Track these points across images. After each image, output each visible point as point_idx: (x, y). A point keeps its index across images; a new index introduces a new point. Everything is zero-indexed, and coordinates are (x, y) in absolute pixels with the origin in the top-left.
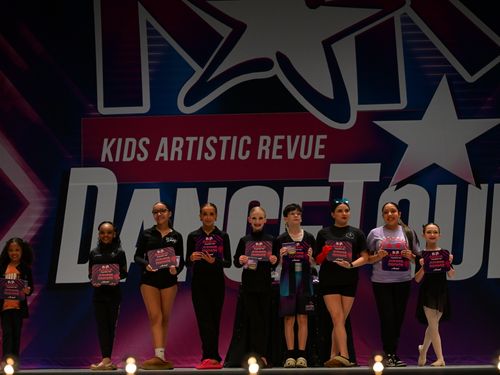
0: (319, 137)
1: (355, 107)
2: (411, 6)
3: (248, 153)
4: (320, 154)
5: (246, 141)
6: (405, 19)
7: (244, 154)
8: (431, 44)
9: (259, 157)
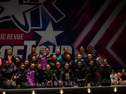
0: (22, 35)
1: (30, 28)
2: (43, 5)
3: (5, 38)
4: (22, 38)
5: (4, 35)
6: (42, 8)
7: (4, 38)
8: (48, 14)
9: (8, 39)
